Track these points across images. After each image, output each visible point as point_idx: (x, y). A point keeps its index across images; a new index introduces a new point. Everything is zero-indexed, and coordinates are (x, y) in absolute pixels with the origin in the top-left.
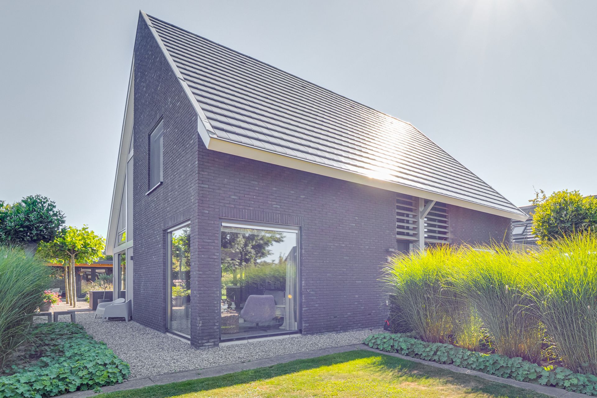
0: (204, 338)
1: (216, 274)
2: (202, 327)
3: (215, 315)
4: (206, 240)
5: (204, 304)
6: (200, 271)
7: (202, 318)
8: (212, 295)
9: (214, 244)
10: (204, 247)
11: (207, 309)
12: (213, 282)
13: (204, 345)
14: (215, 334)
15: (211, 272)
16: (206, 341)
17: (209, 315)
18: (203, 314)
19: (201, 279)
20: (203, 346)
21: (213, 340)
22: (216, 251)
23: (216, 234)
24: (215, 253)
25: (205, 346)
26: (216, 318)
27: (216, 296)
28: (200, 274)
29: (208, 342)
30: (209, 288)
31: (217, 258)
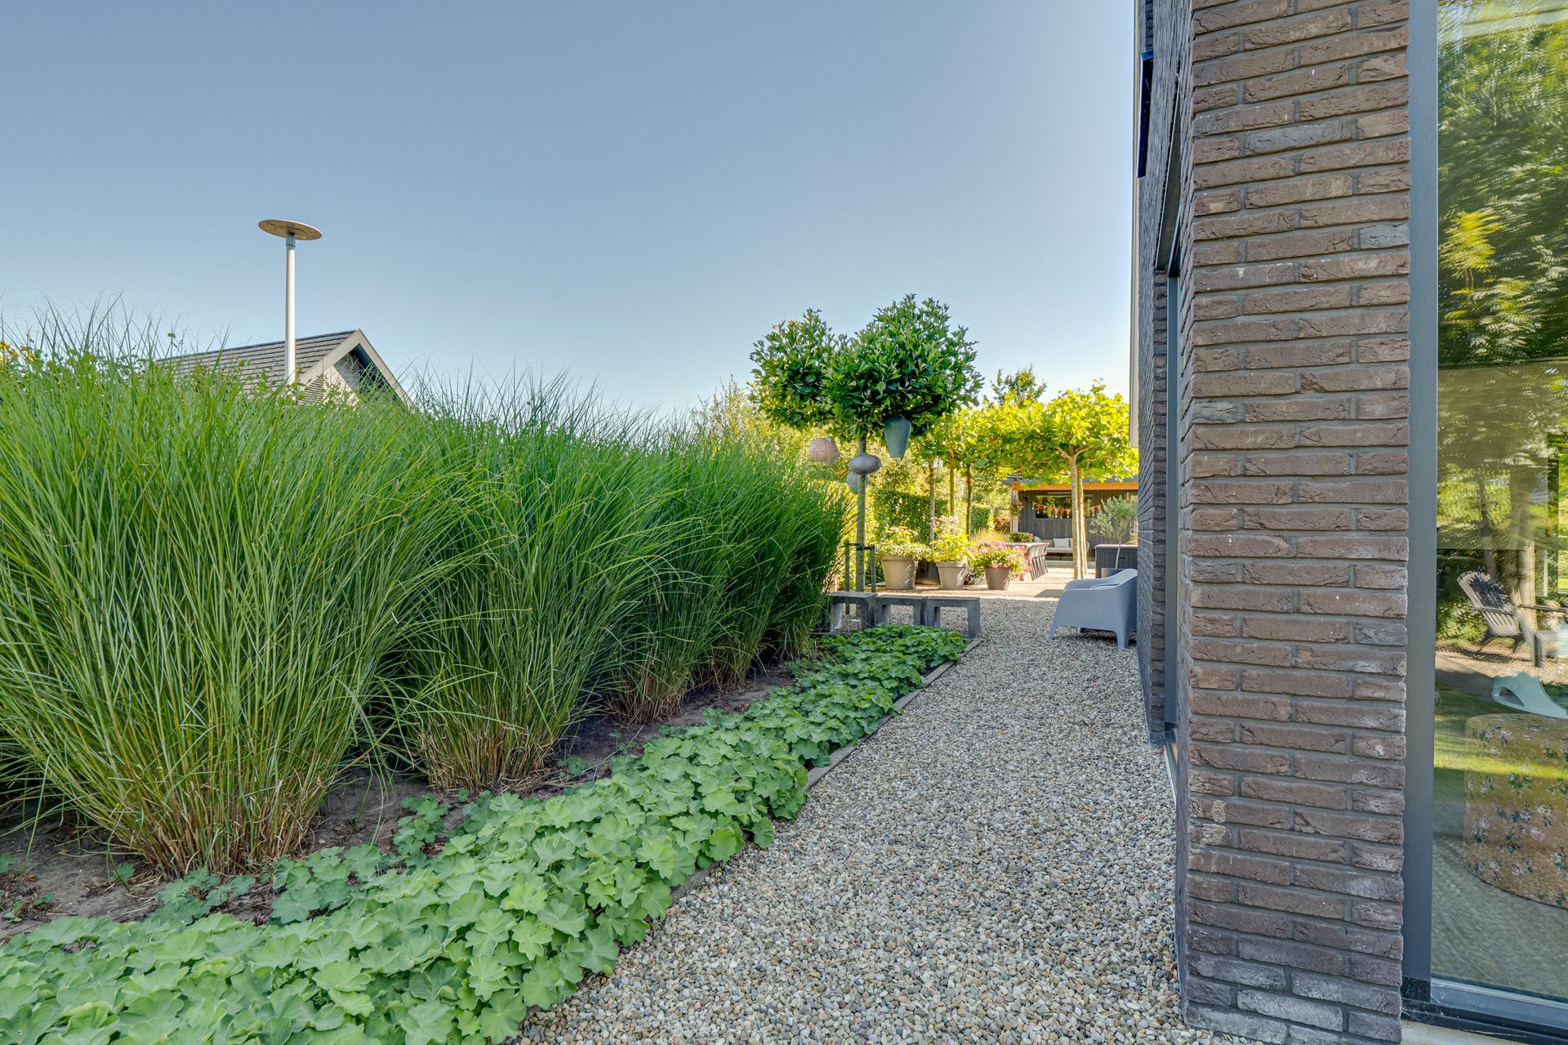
0: (1248, 950)
1: (1378, 409)
2: (1231, 855)
3: (1361, 776)
4: (1276, 133)
5: (1253, 672)
6: (1212, 398)
7: (1226, 779)
8: (1337, 594)
9: (1352, 154)
10: (1255, 199)
11: (1283, 713)
12: (1344, 484)
13: (1242, 1000)
14: (1362, 940)
15: (1321, 399)
16: (1261, 979)
17: (1294, 764)
18: (1237, 748)
19: (1221, 462)
20: (1234, 1007)
21: (1332, 990)
22: (1371, 209)
23: (1376, 62)
24: (1367, 231)
25: (1254, 1013)
26: (1373, 805)
27: (1372, 607)
28: (1209, 423)
29: (1288, 992)
30: (1303, 539)
31: (1390, 269)
